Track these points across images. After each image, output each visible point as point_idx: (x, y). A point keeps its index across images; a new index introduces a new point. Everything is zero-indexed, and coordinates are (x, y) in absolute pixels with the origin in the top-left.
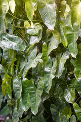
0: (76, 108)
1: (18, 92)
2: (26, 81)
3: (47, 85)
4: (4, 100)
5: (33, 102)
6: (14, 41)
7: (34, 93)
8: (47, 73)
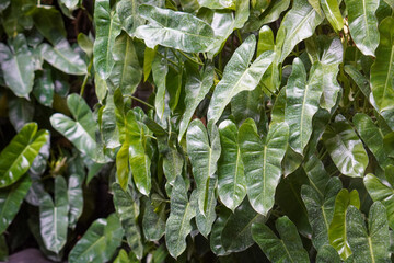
0: (374, 187)
1: (202, 162)
2: (230, 127)
3: (296, 133)
4: (73, 220)
5: (255, 182)
6: (176, 26)
7: (256, 157)
8: (292, 101)
